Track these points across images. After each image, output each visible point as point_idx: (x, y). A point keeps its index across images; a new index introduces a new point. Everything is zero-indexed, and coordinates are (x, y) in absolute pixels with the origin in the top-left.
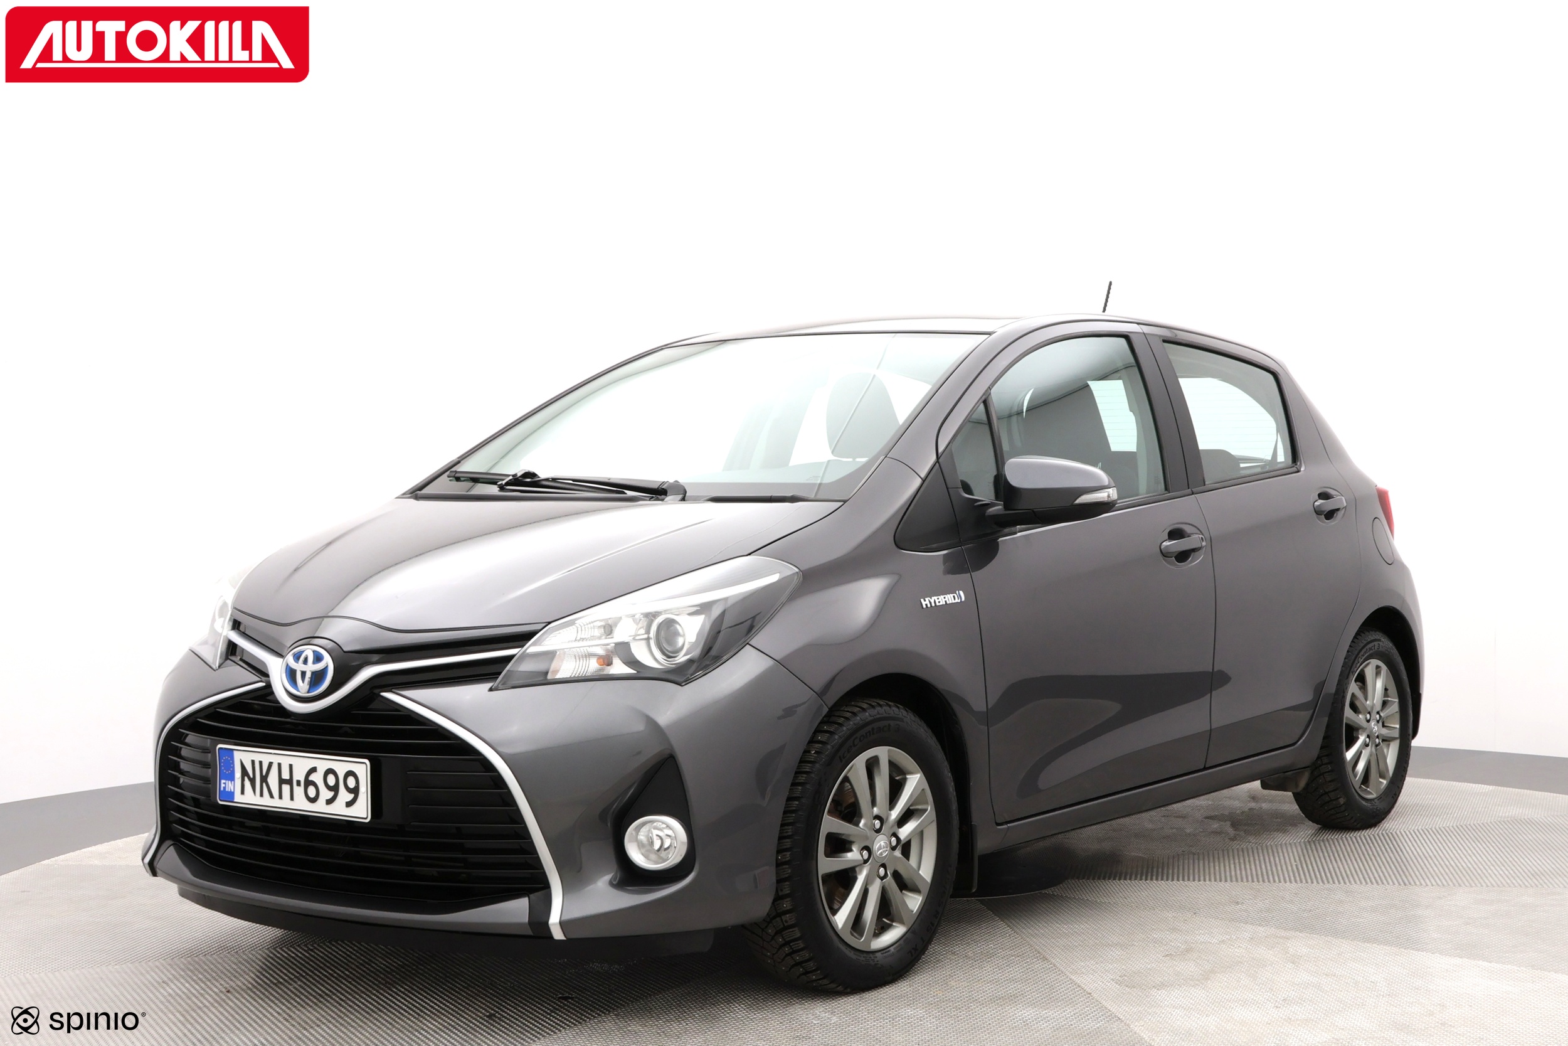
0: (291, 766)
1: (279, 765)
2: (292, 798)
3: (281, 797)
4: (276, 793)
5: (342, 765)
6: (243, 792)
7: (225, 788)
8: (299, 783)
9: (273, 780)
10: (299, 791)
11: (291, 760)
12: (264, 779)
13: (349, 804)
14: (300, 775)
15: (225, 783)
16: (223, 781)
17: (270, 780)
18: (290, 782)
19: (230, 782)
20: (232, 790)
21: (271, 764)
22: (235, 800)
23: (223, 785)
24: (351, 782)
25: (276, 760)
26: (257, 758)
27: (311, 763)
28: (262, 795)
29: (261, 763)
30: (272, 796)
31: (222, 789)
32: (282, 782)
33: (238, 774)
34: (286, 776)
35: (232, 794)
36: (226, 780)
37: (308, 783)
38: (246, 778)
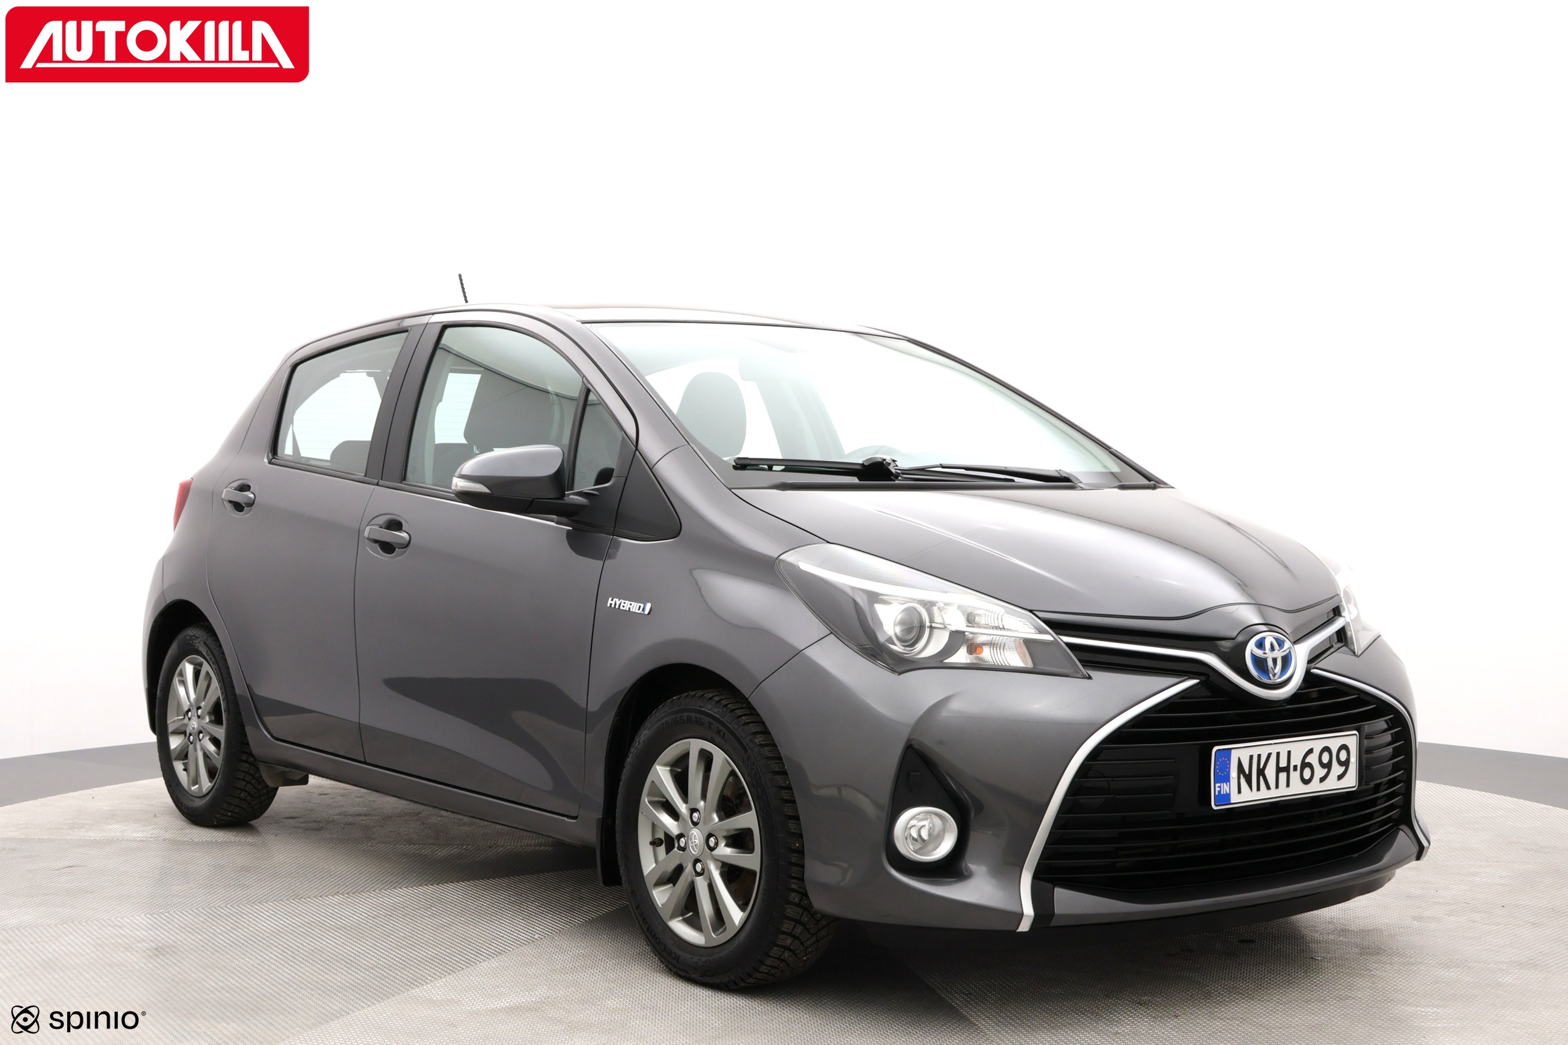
0: (1289, 752)
1: (1278, 754)
2: (1288, 785)
3: (1277, 787)
4: (1272, 783)
5: (1334, 741)
6: (1239, 792)
7: (1219, 792)
8: (1295, 768)
9: (1270, 772)
10: (1295, 776)
11: (1289, 747)
12: (1261, 772)
13: (1340, 777)
14: (1296, 760)
15: (1220, 787)
16: (1217, 785)
17: (1267, 772)
18: (1286, 769)
19: (1225, 784)
20: (1228, 792)
21: (1269, 755)
22: (1232, 802)
23: (1218, 789)
24: (1343, 756)
25: (1274, 750)
26: (1255, 752)
27: (1307, 746)
28: (1258, 789)
29: (1259, 756)
30: (1268, 788)
31: (1217, 793)
32: (1279, 770)
33: (1234, 774)
34: (1283, 764)
35: (1228, 796)
36: (1220, 783)
37: (1305, 765)
38: (1242, 776)
